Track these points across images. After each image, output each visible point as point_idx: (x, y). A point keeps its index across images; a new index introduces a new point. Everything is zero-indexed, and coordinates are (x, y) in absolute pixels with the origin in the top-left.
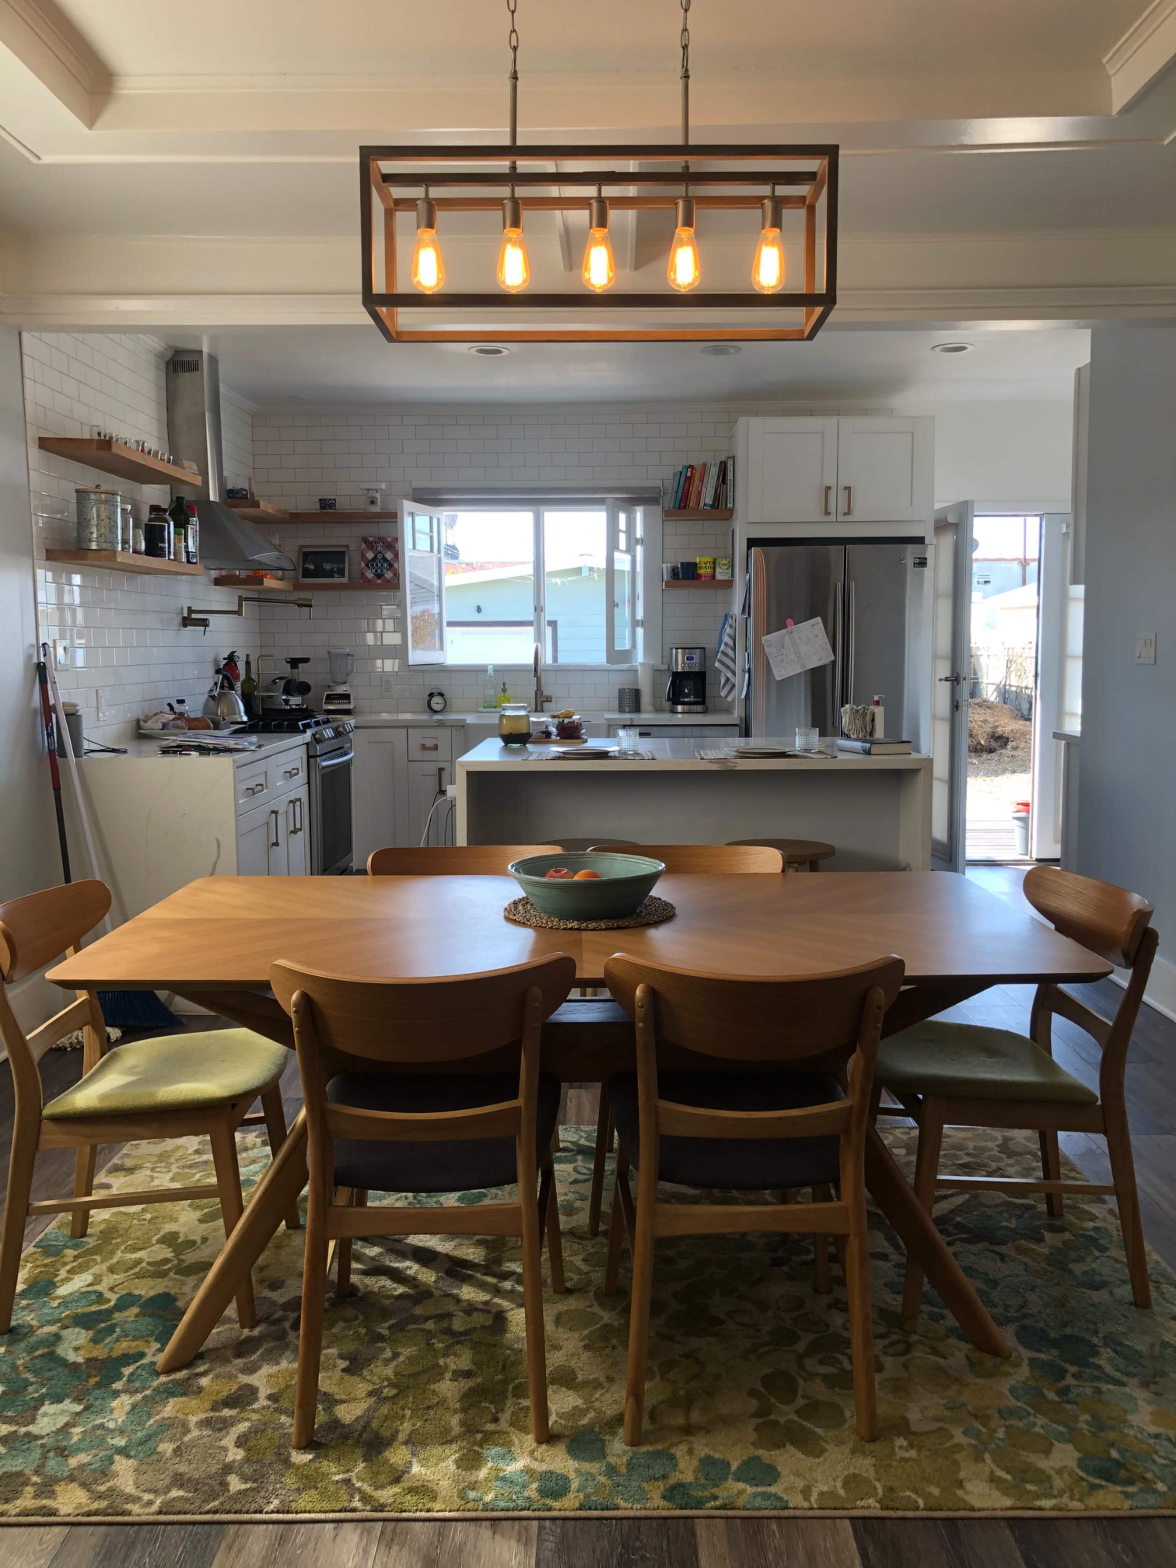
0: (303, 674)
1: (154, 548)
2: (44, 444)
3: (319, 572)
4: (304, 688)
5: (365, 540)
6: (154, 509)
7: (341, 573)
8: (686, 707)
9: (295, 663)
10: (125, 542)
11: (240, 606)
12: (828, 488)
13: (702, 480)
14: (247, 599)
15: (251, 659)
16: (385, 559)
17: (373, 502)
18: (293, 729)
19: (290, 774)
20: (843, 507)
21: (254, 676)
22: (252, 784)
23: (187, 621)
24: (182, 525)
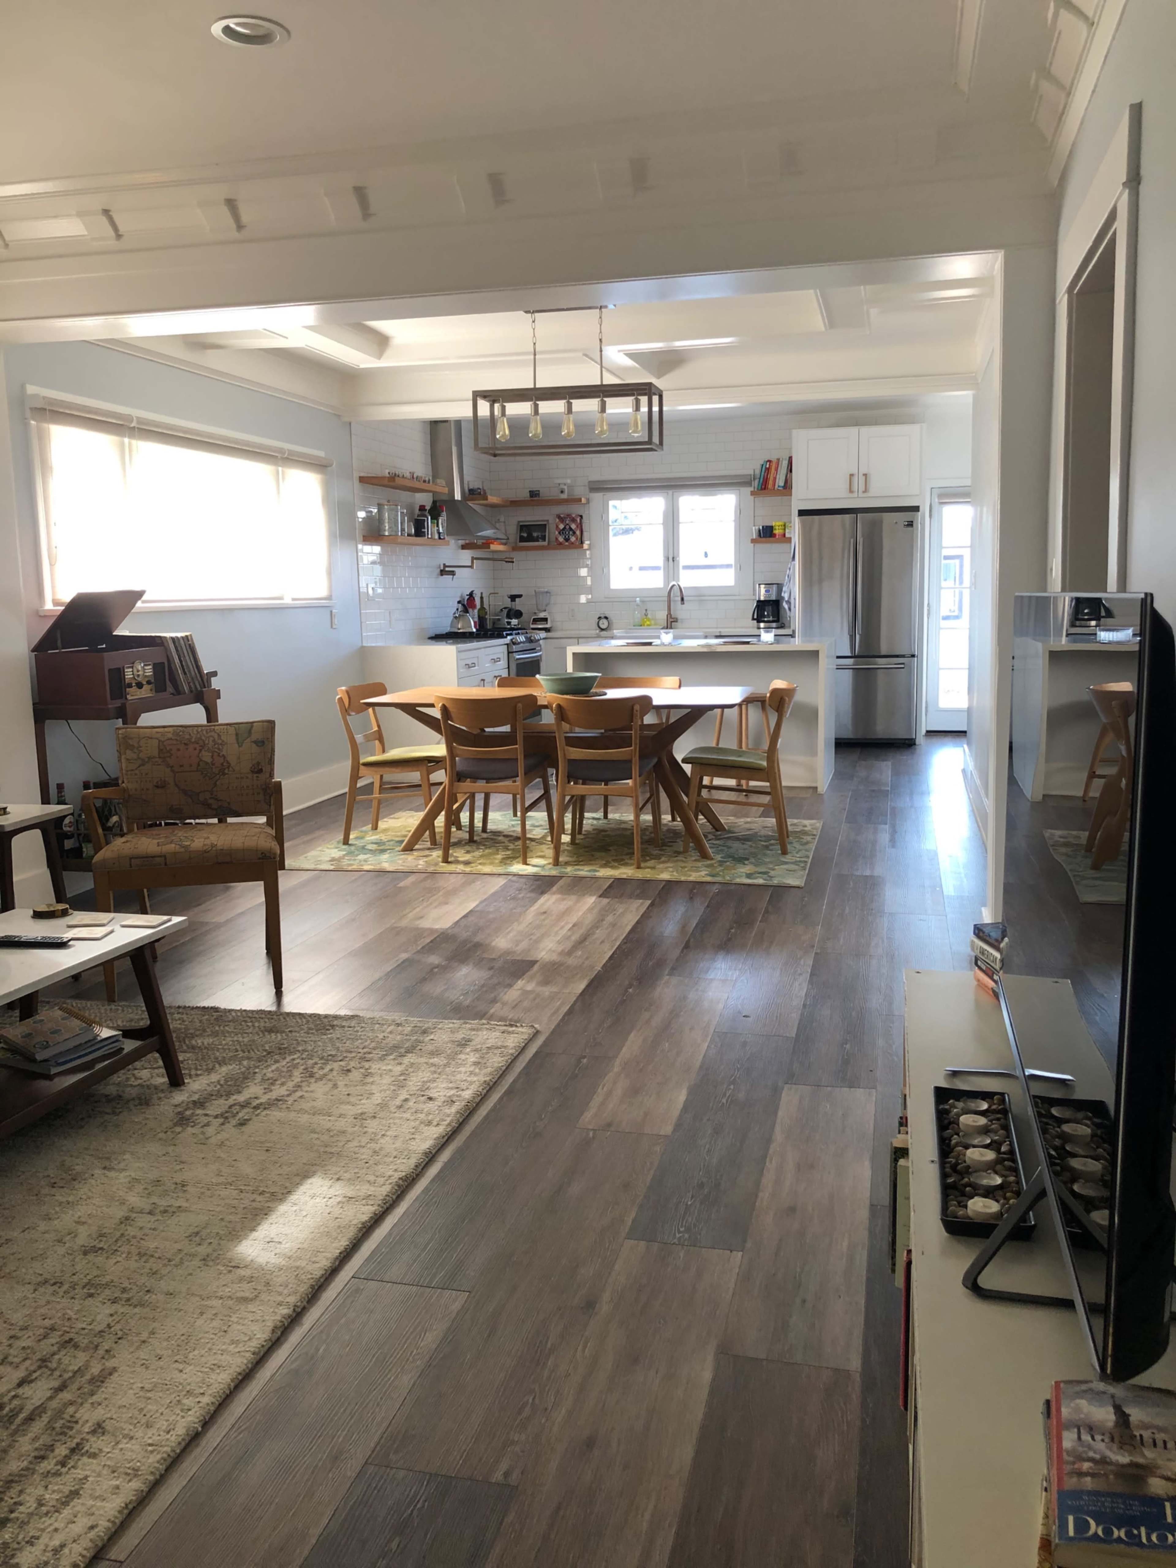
0: (518, 605)
1: (419, 531)
2: (362, 480)
3: (530, 539)
4: (518, 614)
5: (559, 517)
6: (422, 508)
7: (544, 539)
8: (767, 625)
9: (513, 598)
10: (403, 530)
11: (472, 562)
12: (852, 475)
13: (776, 470)
14: (477, 559)
15: (484, 595)
16: (571, 529)
17: (562, 492)
18: (501, 636)
19: (495, 661)
20: (862, 488)
21: (486, 606)
22: (469, 662)
23: (443, 572)
24: (435, 516)
